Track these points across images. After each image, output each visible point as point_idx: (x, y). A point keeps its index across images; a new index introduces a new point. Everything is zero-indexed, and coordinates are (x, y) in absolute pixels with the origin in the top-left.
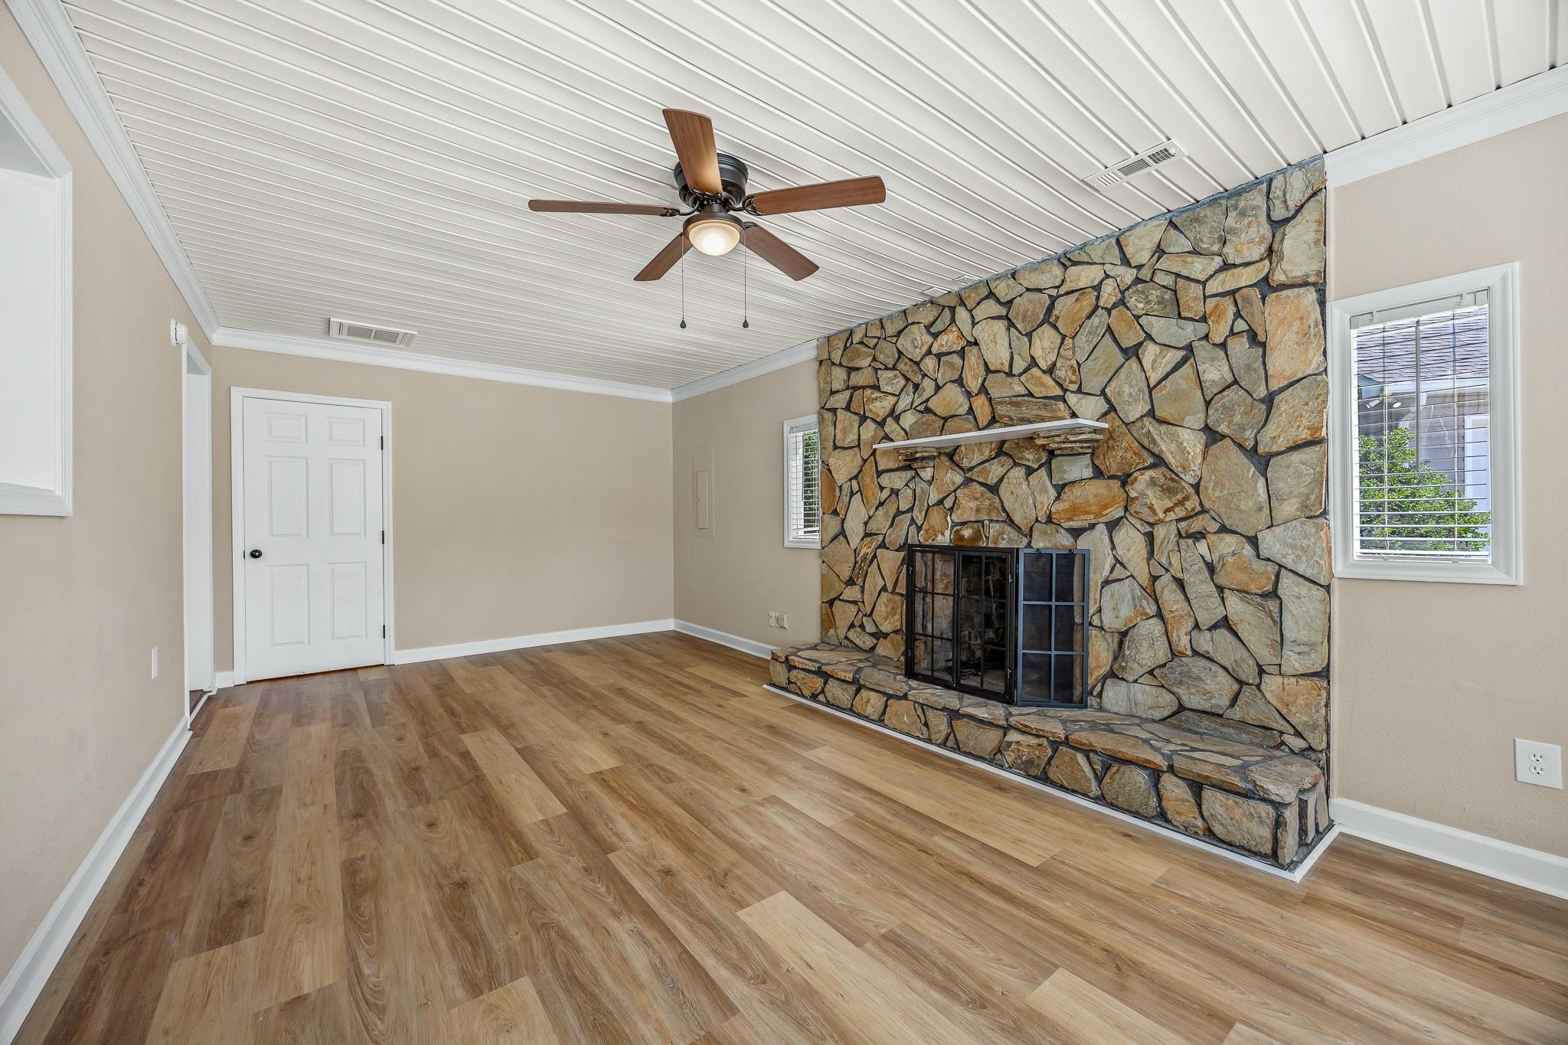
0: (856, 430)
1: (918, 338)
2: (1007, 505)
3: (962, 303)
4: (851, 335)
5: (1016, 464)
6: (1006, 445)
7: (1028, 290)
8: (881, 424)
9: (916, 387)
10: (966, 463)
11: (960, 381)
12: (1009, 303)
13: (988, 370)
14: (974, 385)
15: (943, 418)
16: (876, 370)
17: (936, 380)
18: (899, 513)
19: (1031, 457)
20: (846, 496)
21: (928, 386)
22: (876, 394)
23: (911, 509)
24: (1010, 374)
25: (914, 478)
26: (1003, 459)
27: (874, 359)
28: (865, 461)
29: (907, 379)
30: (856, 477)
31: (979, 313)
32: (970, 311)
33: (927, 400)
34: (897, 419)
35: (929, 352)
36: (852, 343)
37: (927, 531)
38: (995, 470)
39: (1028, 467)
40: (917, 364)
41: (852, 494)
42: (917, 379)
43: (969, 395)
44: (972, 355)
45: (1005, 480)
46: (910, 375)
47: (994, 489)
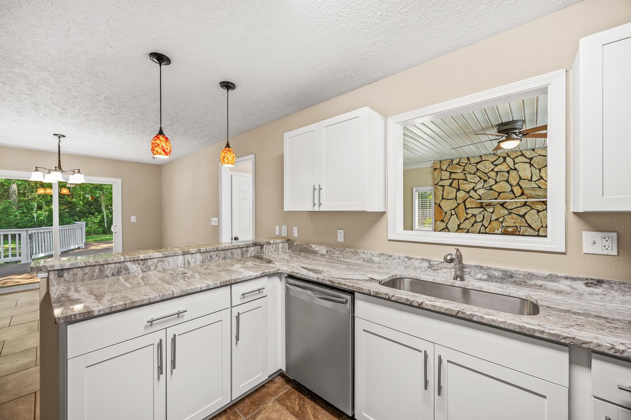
0: (455, 193)
1: (488, 165)
2: (528, 221)
3: (509, 156)
4: (452, 161)
5: (532, 209)
6: (528, 203)
7: (539, 155)
8: (468, 192)
9: (485, 181)
10: (509, 207)
11: (507, 181)
12: (531, 159)
13: (520, 178)
14: (514, 183)
15: (498, 192)
16: (465, 174)
17: (496, 180)
18: (476, 222)
19: (539, 207)
20: (449, 215)
21: (492, 182)
22: (465, 182)
23: (482, 221)
24: (531, 180)
25: (483, 211)
26: (526, 207)
27: (464, 170)
28: (459, 204)
29: (481, 178)
30: (454, 209)
31: (516, 160)
32: (513, 159)
33: (491, 186)
34: (476, 191)
35: (493, 170)
36: (452, 164)
37: (490, 229)
38: (523, 211)
39: (537, 210)
40: (486, 174)
41: (452, 215)
42: (486, 178)
43: (511, 186)
44: (513, 173)
45: (528, 214)
46: (482, 177)
47: (523, 216)
